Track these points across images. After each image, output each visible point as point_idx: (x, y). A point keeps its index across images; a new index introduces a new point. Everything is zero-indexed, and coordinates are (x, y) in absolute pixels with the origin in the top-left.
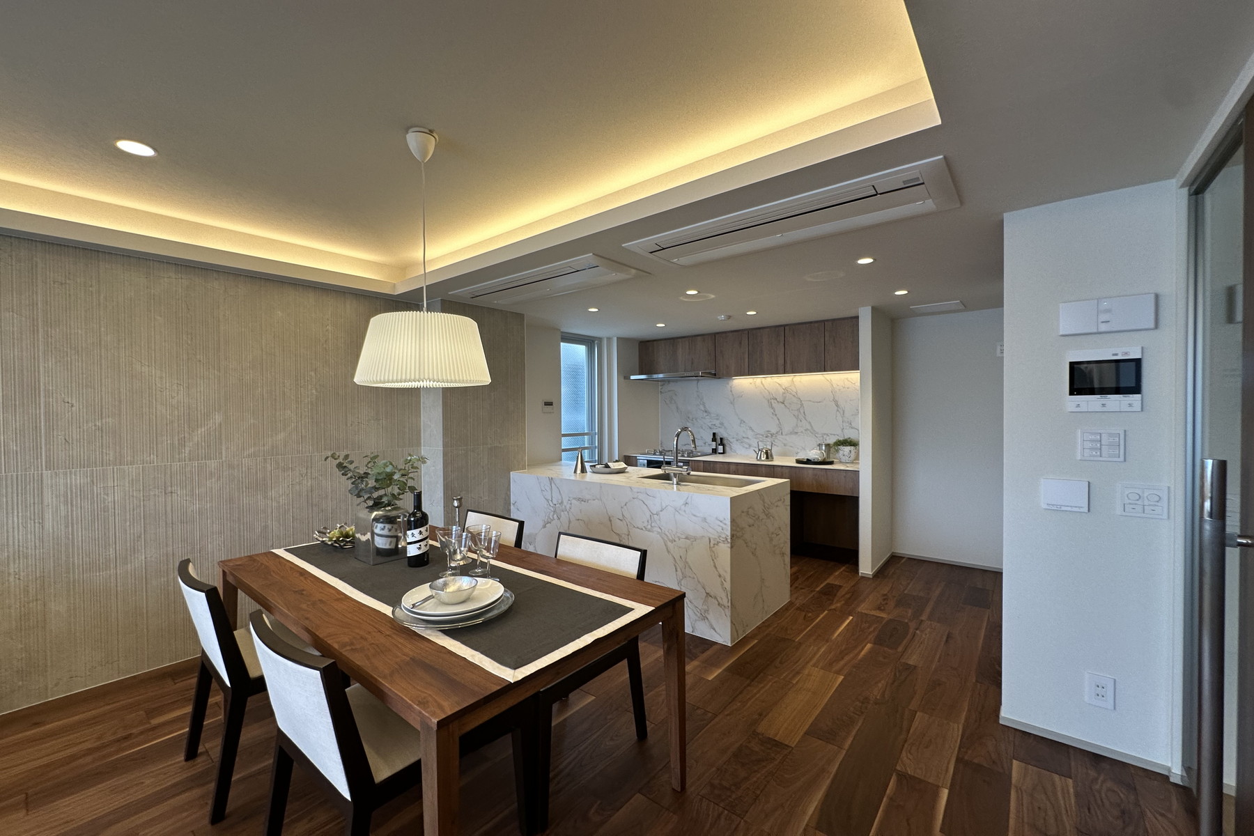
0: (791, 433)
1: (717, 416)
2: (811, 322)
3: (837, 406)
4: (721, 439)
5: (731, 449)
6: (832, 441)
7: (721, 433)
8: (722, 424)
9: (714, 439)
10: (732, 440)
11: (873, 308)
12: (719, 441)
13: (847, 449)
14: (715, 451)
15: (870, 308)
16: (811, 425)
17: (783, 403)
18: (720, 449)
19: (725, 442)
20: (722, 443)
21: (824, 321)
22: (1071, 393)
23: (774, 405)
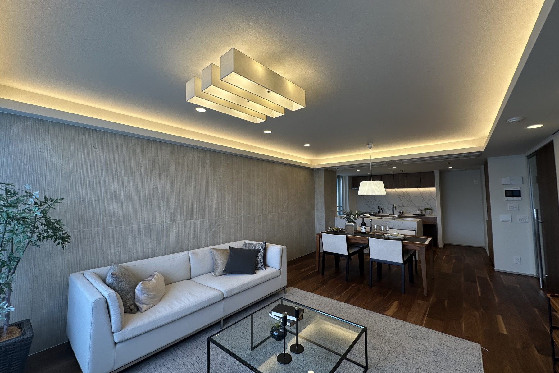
0: (407, 206)
1: (379, 201)
2: (416, 173)
3: (423, 198)
4: (382, 208)
5: (385, 211)
6: (423, 209)
7: (381, 206)
9: (379, 208)
10: (385, 209)
11: (439, 170)
12: (381, 209)
13: (429, 211)
14: (379, 212)
15: (438, 170)
16: (414, 204)
17: (404, 197)
18: (381, 211)
19: (383, 209)
20: (382, 210)
21: (420, 173)
22: (506, 197)
23: (400, 197)
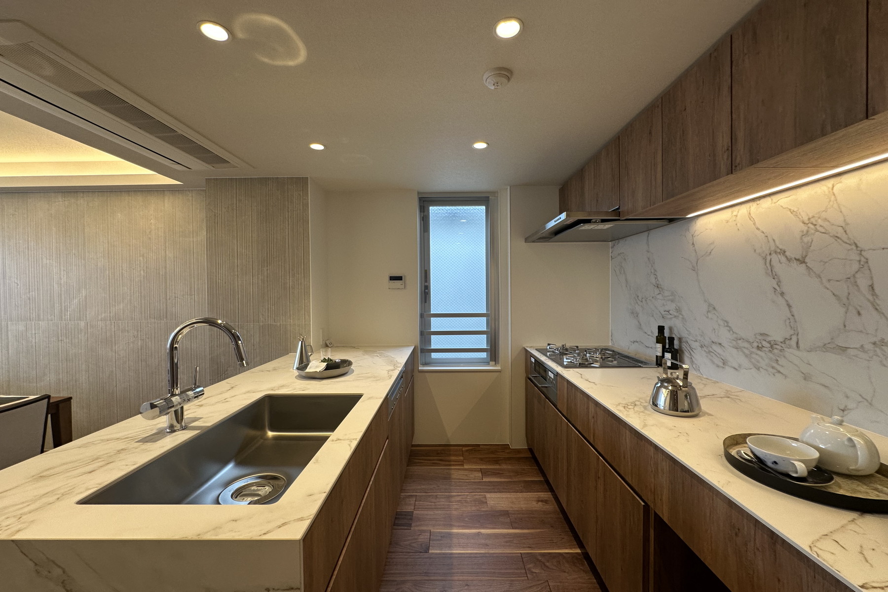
1: (674, 294)
4: (671, 339)
5: (693, 362)
8: (678, 310)
10: (693, 345)
19: (680, 346)
23: (778, 268)
